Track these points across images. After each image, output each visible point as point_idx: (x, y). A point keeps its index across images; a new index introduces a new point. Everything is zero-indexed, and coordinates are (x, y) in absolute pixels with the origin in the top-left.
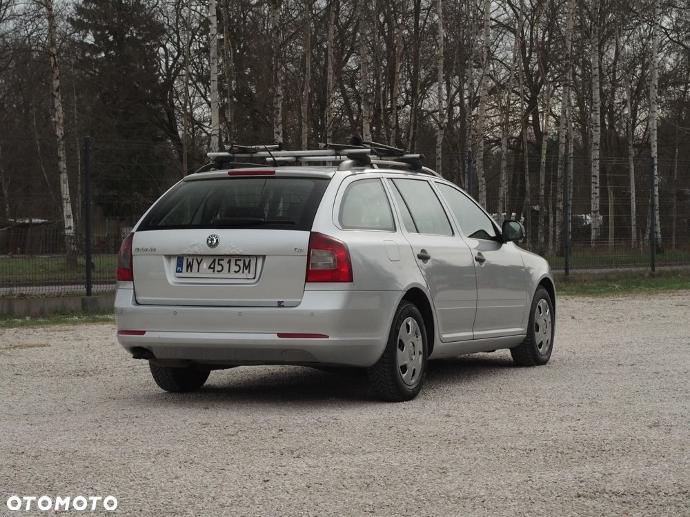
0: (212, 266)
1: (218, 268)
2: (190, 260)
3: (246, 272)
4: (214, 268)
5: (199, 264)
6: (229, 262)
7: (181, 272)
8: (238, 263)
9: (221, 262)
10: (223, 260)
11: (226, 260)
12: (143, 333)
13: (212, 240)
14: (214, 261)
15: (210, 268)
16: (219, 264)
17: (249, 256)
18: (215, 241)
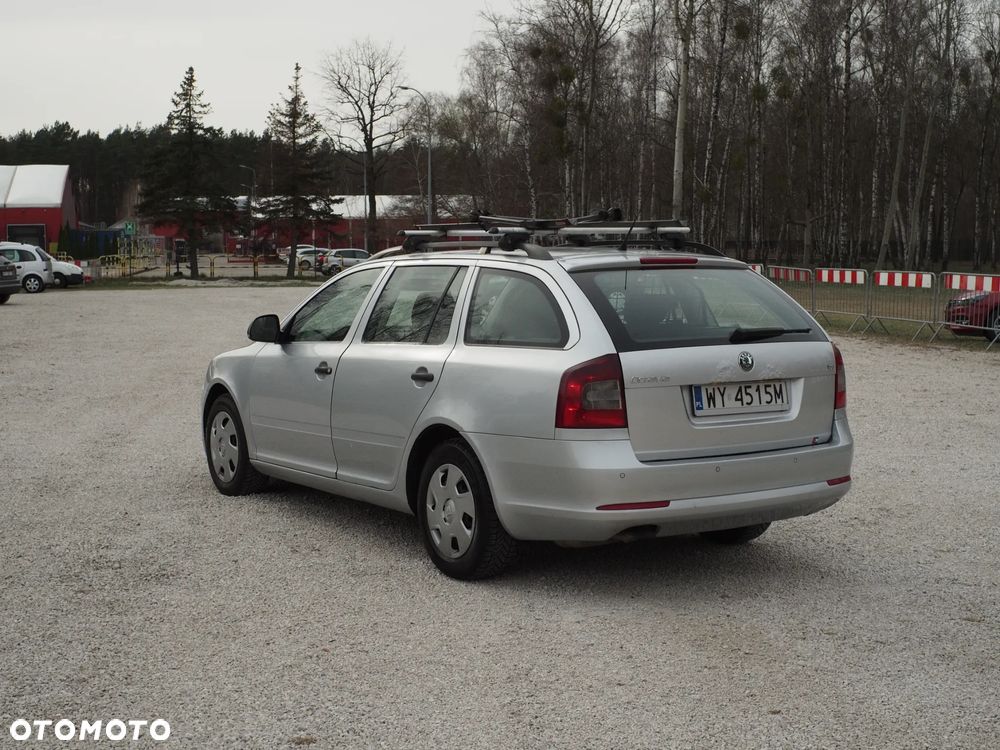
0: (739, 397)
1: (747, 399)
2: (710, 391)
3: (779, 401)
4: (741, 400)
5: (722, 395)
6: (758, 390)
7: (702, 408)
8: (768, 389)
9: (748, 391)
10: (750, 387)
11: (754, 387)
12: (666, 503)
13: (747, 360)
14: (740, 390)
15: (737, 399)
16: (747, 394)
17: (779, 380)
18: (750, 362)
